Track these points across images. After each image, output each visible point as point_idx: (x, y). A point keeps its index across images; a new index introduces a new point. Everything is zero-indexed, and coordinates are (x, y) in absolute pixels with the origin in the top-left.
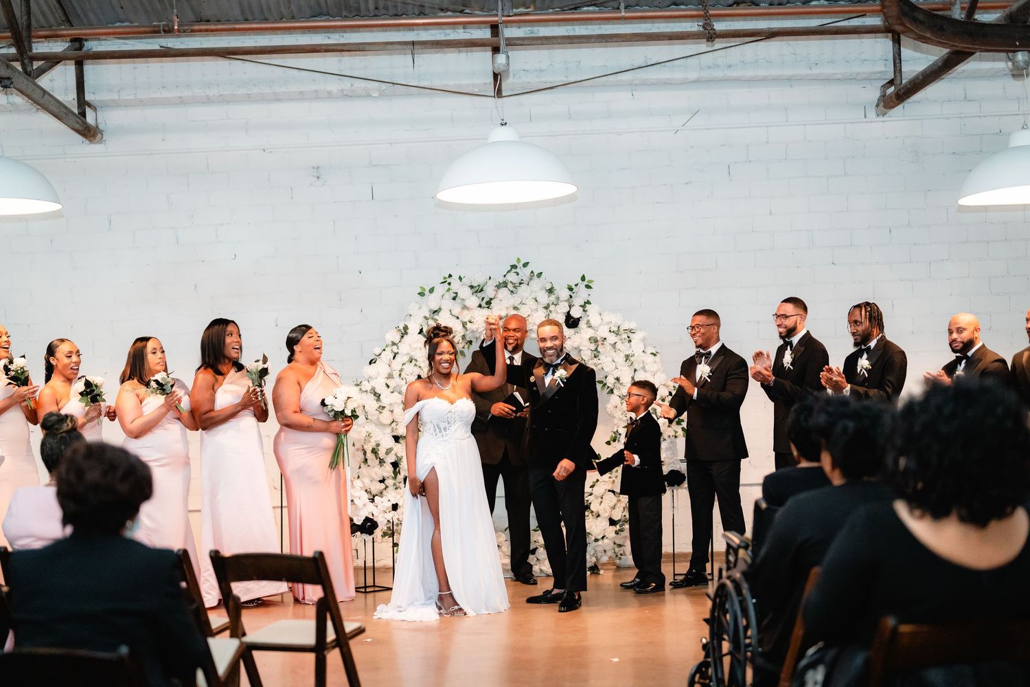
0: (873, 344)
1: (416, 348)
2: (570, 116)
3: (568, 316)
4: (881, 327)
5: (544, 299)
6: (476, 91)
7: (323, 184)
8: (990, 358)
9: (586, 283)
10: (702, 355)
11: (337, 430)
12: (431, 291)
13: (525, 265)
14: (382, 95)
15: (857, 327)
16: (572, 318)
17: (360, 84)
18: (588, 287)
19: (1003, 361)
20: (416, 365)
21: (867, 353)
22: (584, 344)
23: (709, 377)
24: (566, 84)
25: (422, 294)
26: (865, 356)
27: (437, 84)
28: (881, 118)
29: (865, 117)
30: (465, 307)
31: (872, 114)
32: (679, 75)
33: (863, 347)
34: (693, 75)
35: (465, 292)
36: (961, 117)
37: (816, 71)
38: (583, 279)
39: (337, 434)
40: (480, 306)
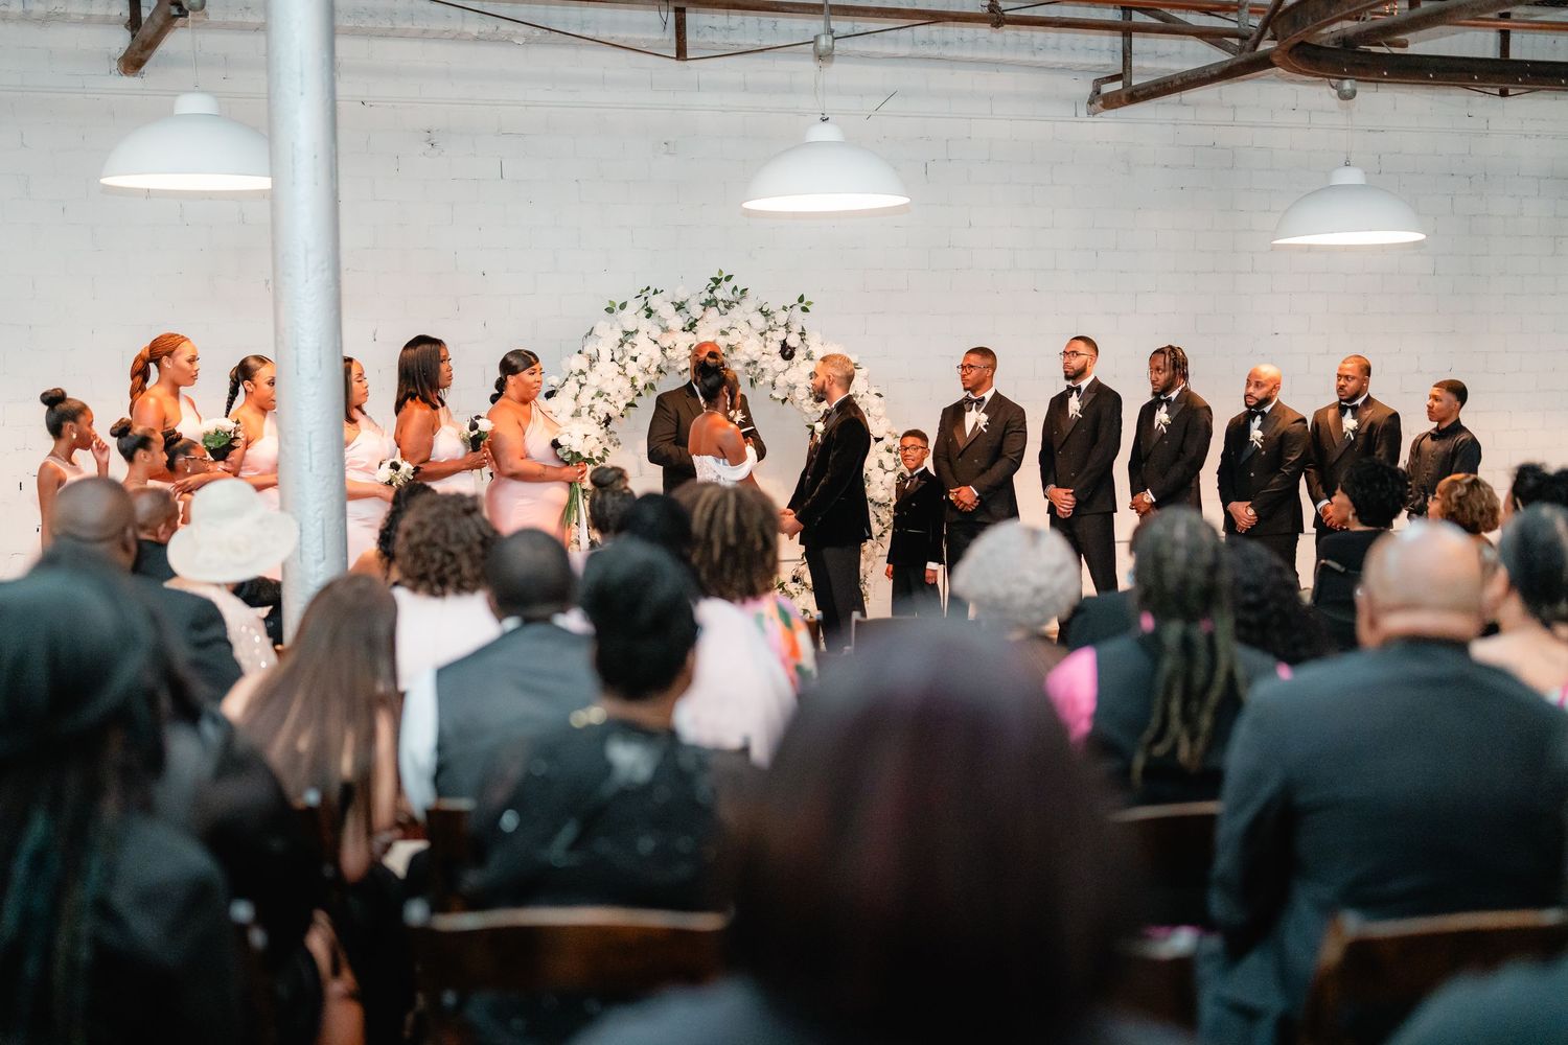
0: (1174, 395)
1: (607, 379)
2: (745, 87)
3: (784, 344)
4: (1185, 376)
5: (759, 322)
6: (643, 46)
7: (439, 154)
8: (1290, 418)
9: (803, 305)
10: (971, 402)
11: (570, 477)
12: (623, 306)
13: (728, 278)
14: (528, 42)
15: (1158, 376)
16: (789, 347)
17: (506, 26)
18: (805, 310)
19: (1304, 420)
20: (606, 400)
21: (1167, 405)
22: (801, 380)
23: (985, 426)
24: (762, 50)
25: (610, 310)
26: (1164, 408)
27: (604, 35)
28: (1091, 119)
29: (1076, 115)
30: (666, 330)
31: (1083, 112)
32: (889, 49)
33: (1162, 397)
34: (904, 51)
35: (665, 309)
36: (1175, 124)
37: (1039, 58)
38: (801, 299)
39: (570, 484)
40: (684, 330)
